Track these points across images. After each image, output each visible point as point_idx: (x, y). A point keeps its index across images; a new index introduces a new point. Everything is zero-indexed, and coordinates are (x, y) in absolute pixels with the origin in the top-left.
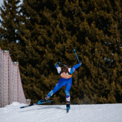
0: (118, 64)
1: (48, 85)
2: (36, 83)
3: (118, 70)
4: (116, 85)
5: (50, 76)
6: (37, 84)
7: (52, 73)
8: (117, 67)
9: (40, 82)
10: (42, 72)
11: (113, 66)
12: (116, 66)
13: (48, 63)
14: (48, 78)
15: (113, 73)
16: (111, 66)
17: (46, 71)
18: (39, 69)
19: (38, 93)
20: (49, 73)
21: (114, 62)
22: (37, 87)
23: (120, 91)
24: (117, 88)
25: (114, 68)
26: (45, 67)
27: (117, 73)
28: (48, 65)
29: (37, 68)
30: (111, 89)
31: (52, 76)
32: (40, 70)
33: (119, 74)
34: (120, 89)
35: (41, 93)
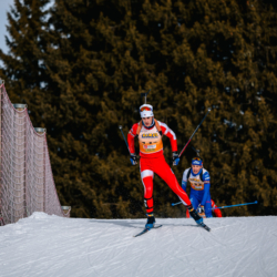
0: (252, 133)
1: (106, 177)
2: (81, 172)
3: (252, 147)
4: (248, 177)
5: (110, 158)
6: (84, 174)
7: (115, 152)
8: (252, 140)
9: (90, 170)
10: (93, 150)
11: (243, 138)
12: (249, 138)
13: (106, 131)
14: (106, 162)
15: (242, 152)
16: (239, 136)
17: (102, 147)
18: (88, 142)
19: (85, 193)
20: (109, 151)
21: (246, 129)
22: (83, 181)
23: (256, 191)
24: (250, 183)
25: (244, 142)
26: (100, 138)
27: (250, 153)
28: (106, 135)
29: (83, 140)
30: (239, 187)
31: (116, 157)
32: (89, 146)
33: (256, 154)
34: (257, 186)
35: (91, 194)
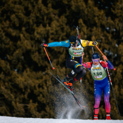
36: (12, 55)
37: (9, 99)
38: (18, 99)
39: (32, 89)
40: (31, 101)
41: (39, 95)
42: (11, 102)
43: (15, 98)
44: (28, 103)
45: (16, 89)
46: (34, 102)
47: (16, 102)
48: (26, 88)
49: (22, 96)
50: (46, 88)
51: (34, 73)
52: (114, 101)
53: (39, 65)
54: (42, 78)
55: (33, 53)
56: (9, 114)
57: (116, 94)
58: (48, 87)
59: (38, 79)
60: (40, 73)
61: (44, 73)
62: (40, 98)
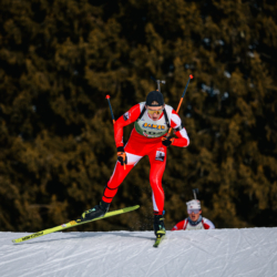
36: (10, 103)
37: (10, 196)
38: (26, 196)
39: (56, 172)
40: (54, 198)
41: (70, 185)
42: (12, 201)
43: (22, 192)
44: (49, 202)
45: (22, 173)
46: (60, 199)
47: (22, 202)
48: (42, 171)
49: (35, 188)
50: (83, 170)
51: (58, 139)
52: (225, 191)
53: (68, 122)
54: (74, 148)
55: (54, 97)
56: (9, 226)
57: (230, 176)
58: (87, 167)
59: (65, 151)
60: (71, 140)
61: (78, 138)
62: (73, 191)
